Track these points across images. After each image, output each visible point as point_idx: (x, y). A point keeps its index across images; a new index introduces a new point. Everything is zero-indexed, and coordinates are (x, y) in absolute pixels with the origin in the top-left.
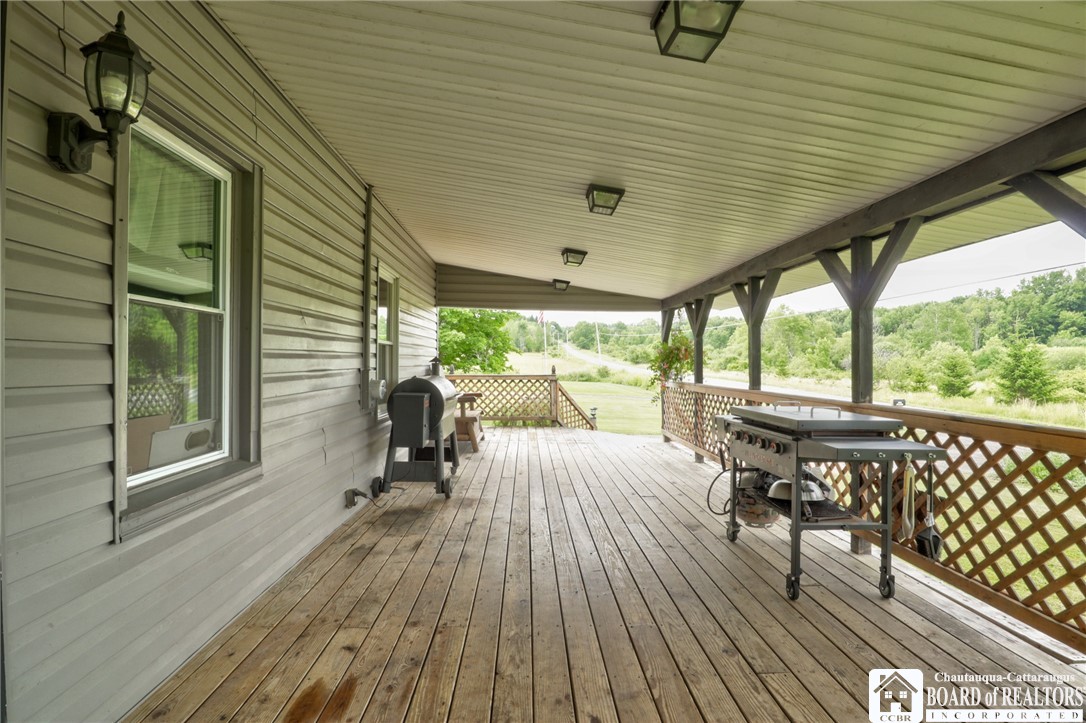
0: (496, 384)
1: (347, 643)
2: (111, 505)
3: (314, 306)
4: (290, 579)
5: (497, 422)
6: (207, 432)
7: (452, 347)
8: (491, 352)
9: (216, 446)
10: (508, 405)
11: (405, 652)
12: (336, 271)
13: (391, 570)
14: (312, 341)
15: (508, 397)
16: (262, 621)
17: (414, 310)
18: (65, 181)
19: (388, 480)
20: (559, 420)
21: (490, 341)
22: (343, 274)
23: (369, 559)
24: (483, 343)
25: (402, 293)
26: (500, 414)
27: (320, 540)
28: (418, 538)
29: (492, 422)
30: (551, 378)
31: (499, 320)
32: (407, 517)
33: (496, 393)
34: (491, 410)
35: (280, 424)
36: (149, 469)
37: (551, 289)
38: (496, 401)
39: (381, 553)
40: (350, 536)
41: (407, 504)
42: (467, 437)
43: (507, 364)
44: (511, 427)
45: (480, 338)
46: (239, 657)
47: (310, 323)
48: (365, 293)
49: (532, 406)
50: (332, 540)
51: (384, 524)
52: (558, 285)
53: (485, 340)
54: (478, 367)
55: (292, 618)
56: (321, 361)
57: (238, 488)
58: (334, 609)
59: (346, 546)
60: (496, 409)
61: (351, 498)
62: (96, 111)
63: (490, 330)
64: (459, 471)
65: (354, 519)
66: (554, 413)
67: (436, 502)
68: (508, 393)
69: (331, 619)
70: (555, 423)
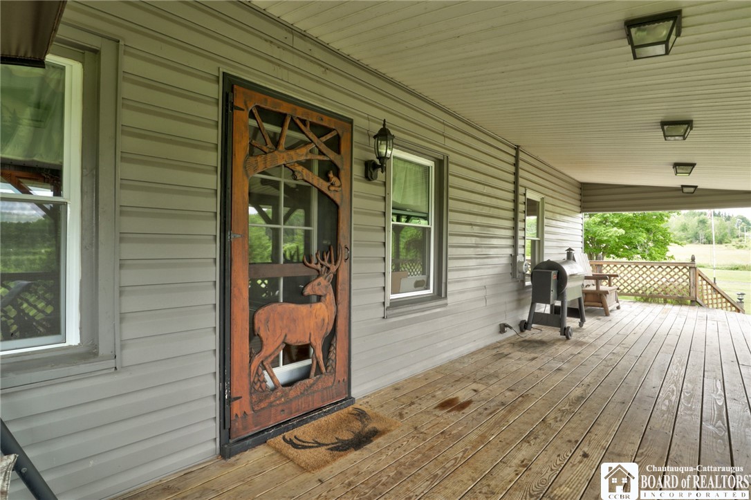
0: (637, 269)
1: (475, 388)
2: (384, 303)
3: (479, 220)
4: (461, 360)
5: (638, 297)
6: (423, 281)
7: (615, 240)
8: (651, 244)
9: (427, 288)
10: (648, 286)
11: (501, 398)
12: (494, 200)
13: (512, 366)
14: (478, 239)
15: (648, 279)
16: (443, 372)
17: (558, 217)
18: (370, 184)
19: (530, 322)
20: (698, 300)
21: (651, 236)
22: (499, 201)
23: (503, 359)
24: (643, 238)
25: (547, 206)
26: (641, 292)
27: (482, 346)
28: (536, 355)
29: (633, 297)
30: (690, 265)
31: (661, 219)
32: (536, 345)
33: (637, 276)
34: (633, 288)
35: (458, 281)
36: (399, 293)
37: (680, 193)
38: (637, 282)
39: (511, 358)
40: (499, 347)
41: (540, 338)
42: (600, 304)
43: (668, 254)
44: (650, 303)
45: (640, 233)
46: (429, 381)
47: (476, 230)
48: (515, 210)
49: (672, 287)
50: (488, 348)
51: (520, 346)
52: (686, 190)
53: (645, 235)
54: (639, 256)
55: (456, 373)
56: (484, 249)
57: (435, 309)
58: (475, 375)
59: (494, 352)
60: (637, 288)
61: (503, 328)
62: (378, 158)
63: (650, 226)
64: (585, 326)
65: (504, 341)
66: (693, 295)
67: (559, 340)
68: (648, 276)
69: (472, 378)
70: (694, 302)
